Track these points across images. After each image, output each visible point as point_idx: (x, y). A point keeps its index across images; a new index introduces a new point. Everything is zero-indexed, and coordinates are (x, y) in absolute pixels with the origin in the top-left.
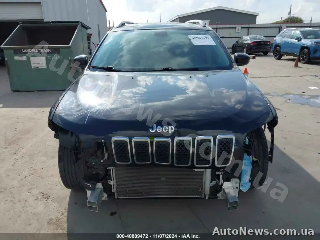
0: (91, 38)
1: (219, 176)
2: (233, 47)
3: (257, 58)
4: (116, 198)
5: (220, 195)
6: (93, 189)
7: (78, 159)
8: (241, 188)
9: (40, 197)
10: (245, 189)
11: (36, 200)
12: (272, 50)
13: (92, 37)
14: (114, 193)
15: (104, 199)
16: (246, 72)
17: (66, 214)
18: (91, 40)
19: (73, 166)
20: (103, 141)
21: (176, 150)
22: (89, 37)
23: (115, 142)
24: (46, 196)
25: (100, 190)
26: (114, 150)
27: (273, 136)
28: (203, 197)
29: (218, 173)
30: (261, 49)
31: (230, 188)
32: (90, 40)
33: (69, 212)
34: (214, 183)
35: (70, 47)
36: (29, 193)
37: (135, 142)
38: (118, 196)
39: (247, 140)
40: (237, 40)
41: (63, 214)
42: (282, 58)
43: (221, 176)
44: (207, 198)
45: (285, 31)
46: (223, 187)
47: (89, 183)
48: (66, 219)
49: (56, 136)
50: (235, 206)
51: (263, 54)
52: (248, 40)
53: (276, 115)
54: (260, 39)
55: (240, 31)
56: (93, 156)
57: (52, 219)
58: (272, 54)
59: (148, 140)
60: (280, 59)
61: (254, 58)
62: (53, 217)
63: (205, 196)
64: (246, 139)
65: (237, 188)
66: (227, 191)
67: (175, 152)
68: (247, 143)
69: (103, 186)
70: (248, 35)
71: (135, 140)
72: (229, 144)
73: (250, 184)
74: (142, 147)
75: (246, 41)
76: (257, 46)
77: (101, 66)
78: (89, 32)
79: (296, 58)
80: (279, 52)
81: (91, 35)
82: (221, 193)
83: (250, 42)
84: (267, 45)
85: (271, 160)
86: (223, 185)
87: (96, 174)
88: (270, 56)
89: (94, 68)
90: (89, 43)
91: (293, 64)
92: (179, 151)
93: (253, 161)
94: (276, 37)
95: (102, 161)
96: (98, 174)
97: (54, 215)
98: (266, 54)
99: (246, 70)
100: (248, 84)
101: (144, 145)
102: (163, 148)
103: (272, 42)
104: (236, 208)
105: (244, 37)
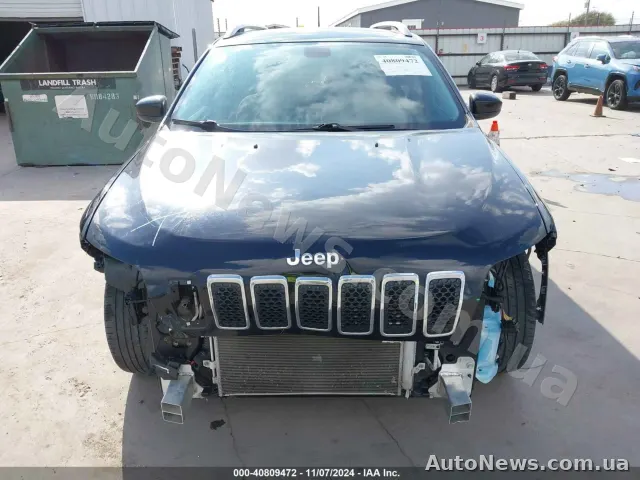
0: (179, 55)
1: (432, 351)
2: (470, 73)
3: (518, 96)
4: (221, 395)
5: (433, 390)
6: (174, 377)
7: (140, 316)
8: (477, 376)
9: (70, 387)
10: (485, 378)
11: (60, 394)
12: (549, 80)
13: (182, 53)
14: (216, 385)
15: (195, 396)
16: (495, 127)
17: (121, 424)
18: (181, 59)
19: (135, 327)
20: (189, 283)
21: (342, 301)
22: (176, 53)
23: (214, 285)
24: (82, 387)
25: (187, 379)
26: (211, 301)
27: (545, 268)
28: (399, 394)
29: (429, 346)
30: (526, 78)
31: (455, 375)
32: (177, 60)
33: (126, 420)
34: (422, 366)
35: (134, 76)
36: (47, 378)
37: (256, 286)
38: (225, 392)
39: (491, 276)
40: (478, 59)
41: (114, 424)
42: (570, 98)
43: (436, 353)
44: (407, 396)
45: (577, 40)
46: (441, 373)
47: (165, 365)
48: (122, 434)
49: (99, 267)
50: (463, 413)
51: (531, 89)
52: (501, 59)
53: (553, 227)
54: (524, 58)
55: (484, 41)
56: (168, 312)
57: (92, 435)
58: (549, 89)
59: (283, 281)
60: (564, 98)
61: (512, 97)
62: (95, 431)
63: (404, 391)
64: (488, 277)
65: (469, 376)
66: (447, 381)
67: (339, 306)
68: (492, 284)
69: (193, 369)
70: (502, 49)
71: (256, 280)
72: (452, 290)
73: (495, 368)
74: (270, 295)
75: (497, 61)
76: (519, 71)
77: (192, 118)
78: (174, 42)
79: (598, 97)
80: (563, 86)
81: (180, 49)
82: (436, 385)
83: (505, 64)
84: (540, 71)
85: (541, 317)
86: (439, 369)
87: (180, 346)
88: (546, 93)
89: (177, 122)
90: (176, 66)
91: (592, 108)
92: (347, 304)
93: (503, 320)
94: (557, 53)
95: (188, 324)
96: (182, 347)
97: (97, 426)
98: (536, 89)
99: (495, 122)
100: (496, 157)
101: (274, 291)
102: (314, 298)
103: (548, 64)
104: (466, 417)
105: (491, 55)
